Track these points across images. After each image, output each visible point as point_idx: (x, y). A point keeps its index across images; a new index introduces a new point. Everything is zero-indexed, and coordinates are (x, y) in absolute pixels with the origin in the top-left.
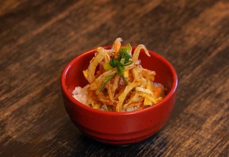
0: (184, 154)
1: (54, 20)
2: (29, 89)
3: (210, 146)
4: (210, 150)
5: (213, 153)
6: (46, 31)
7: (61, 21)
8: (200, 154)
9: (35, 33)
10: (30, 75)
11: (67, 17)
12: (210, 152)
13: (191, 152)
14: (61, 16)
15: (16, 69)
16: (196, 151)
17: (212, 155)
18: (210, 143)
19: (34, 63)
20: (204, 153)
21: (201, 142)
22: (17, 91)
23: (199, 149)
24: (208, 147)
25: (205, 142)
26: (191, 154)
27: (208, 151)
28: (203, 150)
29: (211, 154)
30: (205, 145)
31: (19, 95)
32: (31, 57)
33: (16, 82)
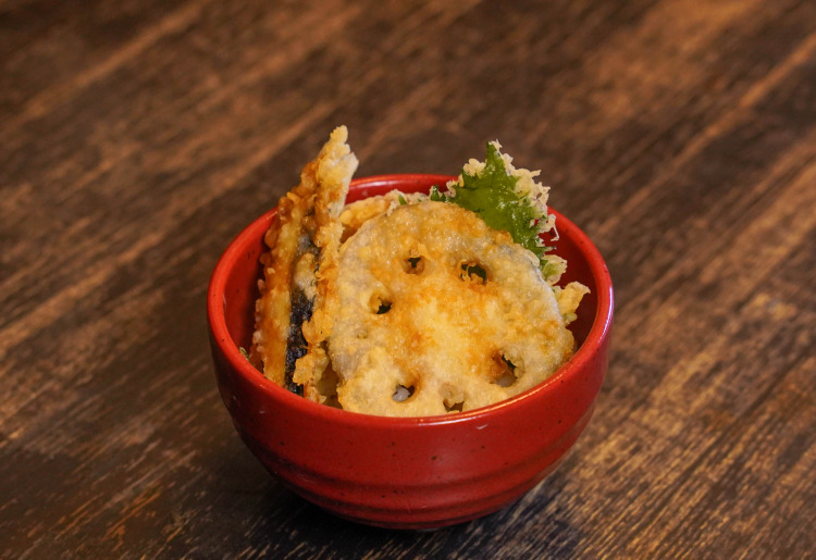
0: (591, 489)
1: (148, 37)
2: (65, 271)
3: (678, 461)
4: (677, 474)
5: (688, 482)
6: (123, 74)
7: (174, 40)
8: (645, 486)
9: (84, 80)
10: (67, 224)
11: (192, 28)
12: (677, 480)
13: (615, 480)
14: (173, 23)
15: (20, 203)
16: (633, 479)
17: (687, 490)
18: (677, 451)
19: (80, 184)
20: (659, 483)
21: (649, 448)
22: (25, 279)
23: (640, 472)
24: (673, 465)
25: (662, 448)
26: (614, 486)
27: (672, 478)
28: (656, 474)
29: (683, 487)
30: (663, 456)
31: (29, 293)
32: (68, 165)
33: (19, 249)
